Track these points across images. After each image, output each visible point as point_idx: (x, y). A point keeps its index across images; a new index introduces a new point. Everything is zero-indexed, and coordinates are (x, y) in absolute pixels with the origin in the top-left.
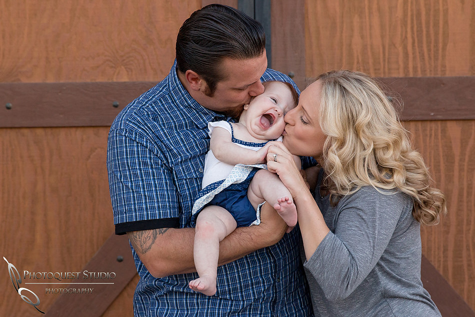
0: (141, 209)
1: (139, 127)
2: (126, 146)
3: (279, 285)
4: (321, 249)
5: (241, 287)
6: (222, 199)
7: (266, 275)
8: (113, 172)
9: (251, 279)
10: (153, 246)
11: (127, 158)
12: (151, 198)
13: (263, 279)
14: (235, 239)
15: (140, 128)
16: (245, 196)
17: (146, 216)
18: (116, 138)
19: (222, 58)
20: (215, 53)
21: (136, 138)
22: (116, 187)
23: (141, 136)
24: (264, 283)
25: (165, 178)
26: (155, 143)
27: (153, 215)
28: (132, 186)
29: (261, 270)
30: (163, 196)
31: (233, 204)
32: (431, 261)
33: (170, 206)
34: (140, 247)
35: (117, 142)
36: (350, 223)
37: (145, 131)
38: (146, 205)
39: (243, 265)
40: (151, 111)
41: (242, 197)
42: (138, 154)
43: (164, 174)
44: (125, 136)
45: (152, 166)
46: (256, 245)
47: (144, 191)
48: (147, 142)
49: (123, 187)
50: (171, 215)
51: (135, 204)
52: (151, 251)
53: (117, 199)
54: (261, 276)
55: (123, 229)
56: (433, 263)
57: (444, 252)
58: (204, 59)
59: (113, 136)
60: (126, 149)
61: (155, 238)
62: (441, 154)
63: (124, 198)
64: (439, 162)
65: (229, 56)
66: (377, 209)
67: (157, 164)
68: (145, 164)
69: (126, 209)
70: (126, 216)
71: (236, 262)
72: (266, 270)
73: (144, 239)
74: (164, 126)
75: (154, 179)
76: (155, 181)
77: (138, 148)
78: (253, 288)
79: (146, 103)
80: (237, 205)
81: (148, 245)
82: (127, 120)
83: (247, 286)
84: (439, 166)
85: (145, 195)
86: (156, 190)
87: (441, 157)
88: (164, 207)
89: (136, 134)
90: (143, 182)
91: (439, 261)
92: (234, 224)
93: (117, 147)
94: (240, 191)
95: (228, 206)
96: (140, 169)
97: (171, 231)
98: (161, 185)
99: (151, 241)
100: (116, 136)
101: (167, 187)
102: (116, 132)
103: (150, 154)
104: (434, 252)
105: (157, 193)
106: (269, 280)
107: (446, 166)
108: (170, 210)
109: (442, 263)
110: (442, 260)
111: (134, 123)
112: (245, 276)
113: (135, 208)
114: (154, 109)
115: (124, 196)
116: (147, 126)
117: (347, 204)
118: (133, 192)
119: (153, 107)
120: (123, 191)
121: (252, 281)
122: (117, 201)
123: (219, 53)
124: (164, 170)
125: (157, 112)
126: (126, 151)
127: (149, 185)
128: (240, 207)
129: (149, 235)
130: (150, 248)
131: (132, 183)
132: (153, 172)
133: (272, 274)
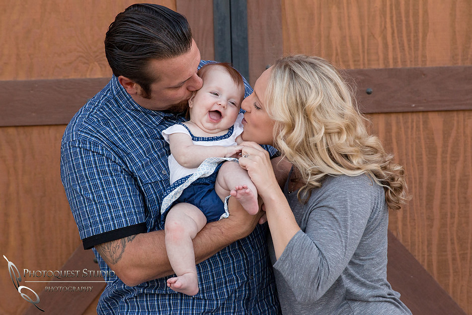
0: (107, 220)
1: (92, 136)
2: (82, 157)
3: (253, 282)
4: (289, 249)
5: (214, 285)
6: (191, 194)
7: (240, 272)
8: (71, 186)
9: (225, 277)
10: (123, 255)
11: (85, 169)
12: (115, 206)
13: (237, 277)
14: (206, 235)
15: (94, 136)
16: (212, 190)
17: (113, 226)
18: (70, 151)
19: (148, 60)
20: (140, 57)
21: (90, 147)
22: (76, 202)
23: (96, 145)
24: (238, 281)
25: (127, 184)
26: (111, 149)
27: (120, 223)
28: (93, 197)
29: (234, 267)
30: (127, 202)
31: (202, 199)
32: (415, 256)
33: (135, 212)
34: (109, 258)
35: (71, 155)
36: (322, 222)
37: (99, 139)
38: (111, 214)
39: (216, 263)
40: (100, 116)
41: (210, 191)
42: (96, 164)
43: (125, 180)
44: (79, 147)
45: (111, 173)
46: (227, 239)
47: (107, 201)
48: (102, 150)
49: (84, 201)
50: (138, 221)
51: (99, 215)
52: (122, 260)
53: (79, 213)
54: (235, 273)
55: (91, 243)
56: (417, 258)
57: (428, 247)
58: (131, 65)
59: (67, 149)
60: (82, 160)
61: (124, 246)
62: (423, 147)
63: (87, 211)
64: (421, 155)
65: (154, 58)
66: (349, 208)
67: (116, 170)
68: (104, 173)
69: (90, 222)
70: (92, 229)
71: (208, 260)
72: (239, 267)
73: (114, 249)
74: (117, 130)
75: (116, 187)
76: (116, 189)
77: (94, 157)
78: (227, 286)
79: (93, 109)
80: (205, 199)
81: (118, 254)
82: (79, 130)
83: (221, 284)
84: (421, 158)
85: (109, 205)
86: (119, 198)
87: (424, 150)
88: (130, 214)
89: (90, 143)
90: (104, 192)
91: (423, 256)
92: (204, 220)
93: (72, 160)
94: (208, 184)
95: (197, 201)
96: (100, 179)
97: (140, 236)
98: (123, 192)
99: (120, 250)
100: (70, 148)
101: (130, 193)
102: (69, 144)
103: (108, 162)
104: (418, 246)
105: (120, 200)
106: (242, 278)
107: (429, 158)
108: (136, 216)
109: (426, 257)
110: (426, 254)
111: (86, 133)
112: (218, 274)
113: (100, 220)
114: (103, 114)
115: (86, 209)
116: (100, 133)
117: (318, 203)
118: (96, 203)
119: (101, 112)
120: (85, 204)
121: (225, 279)
122: (80, 215)
123: (144, 56)
124: (124, 176)
125: (107, 117)
126: (83, 162)
127: (112, 194)
128: (209, 201)
129: (118, 245)
130: (120, 257)
131: (93, 195)
132: (114, 180)
133: (245, 271)
